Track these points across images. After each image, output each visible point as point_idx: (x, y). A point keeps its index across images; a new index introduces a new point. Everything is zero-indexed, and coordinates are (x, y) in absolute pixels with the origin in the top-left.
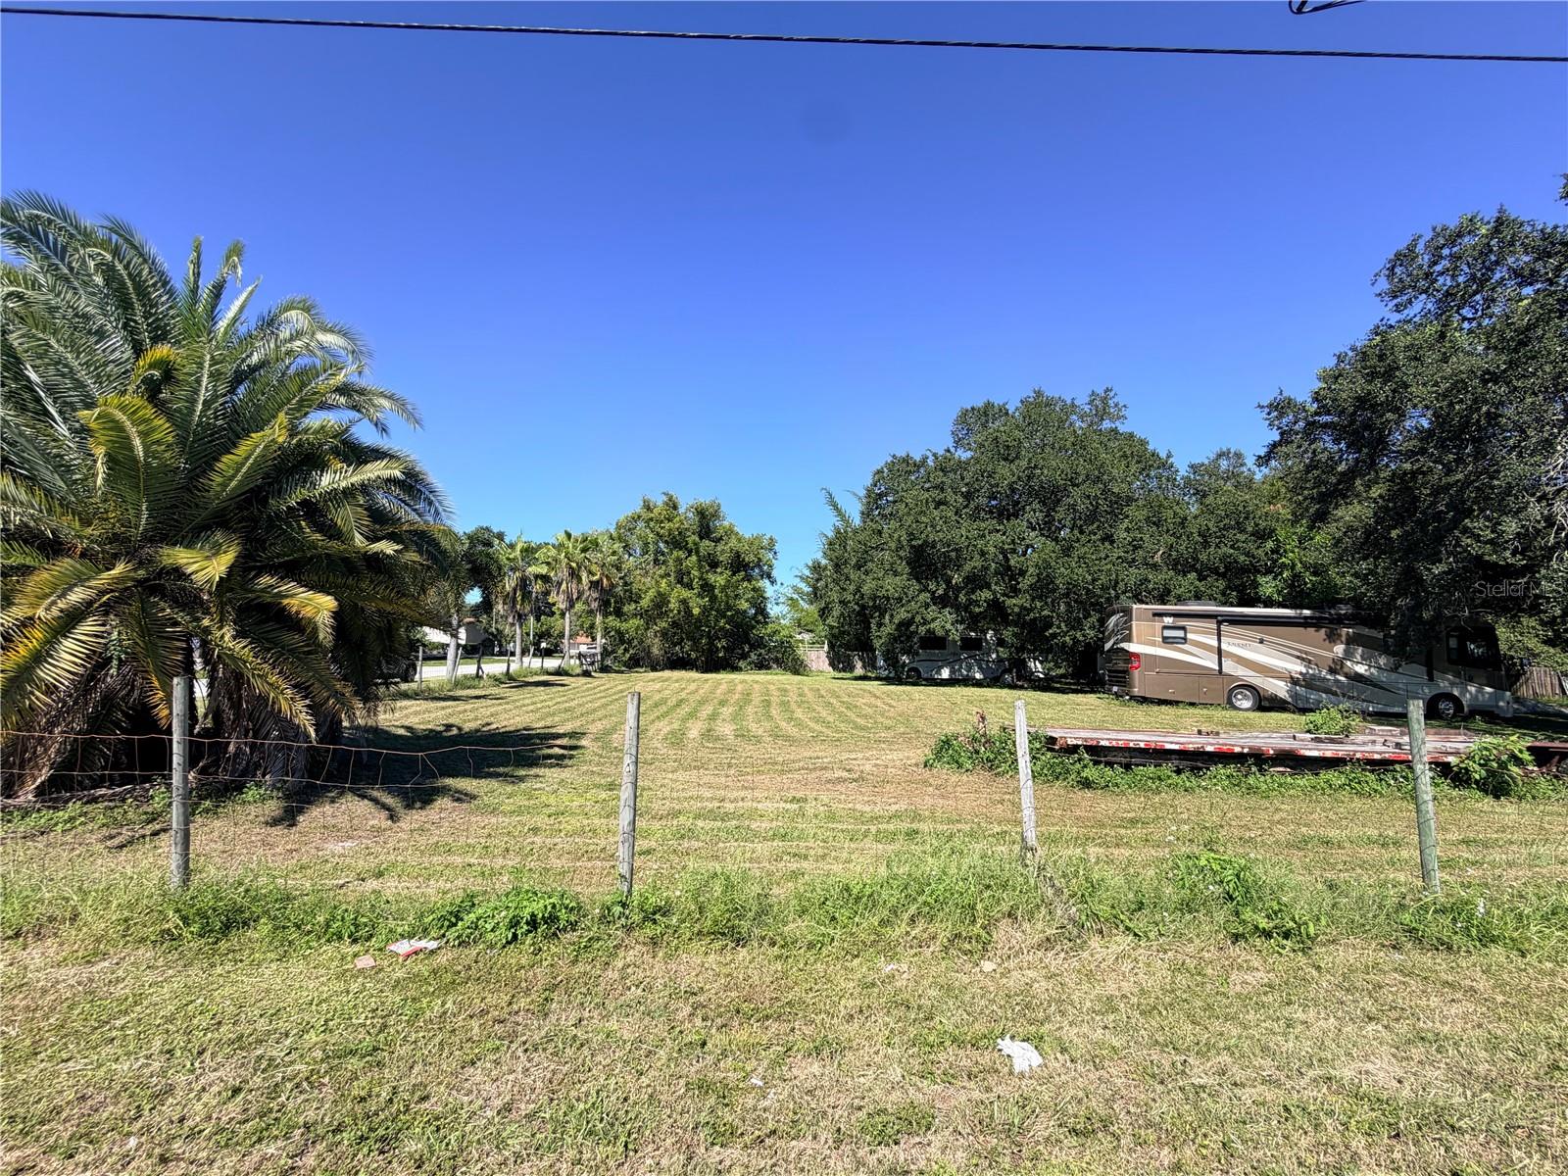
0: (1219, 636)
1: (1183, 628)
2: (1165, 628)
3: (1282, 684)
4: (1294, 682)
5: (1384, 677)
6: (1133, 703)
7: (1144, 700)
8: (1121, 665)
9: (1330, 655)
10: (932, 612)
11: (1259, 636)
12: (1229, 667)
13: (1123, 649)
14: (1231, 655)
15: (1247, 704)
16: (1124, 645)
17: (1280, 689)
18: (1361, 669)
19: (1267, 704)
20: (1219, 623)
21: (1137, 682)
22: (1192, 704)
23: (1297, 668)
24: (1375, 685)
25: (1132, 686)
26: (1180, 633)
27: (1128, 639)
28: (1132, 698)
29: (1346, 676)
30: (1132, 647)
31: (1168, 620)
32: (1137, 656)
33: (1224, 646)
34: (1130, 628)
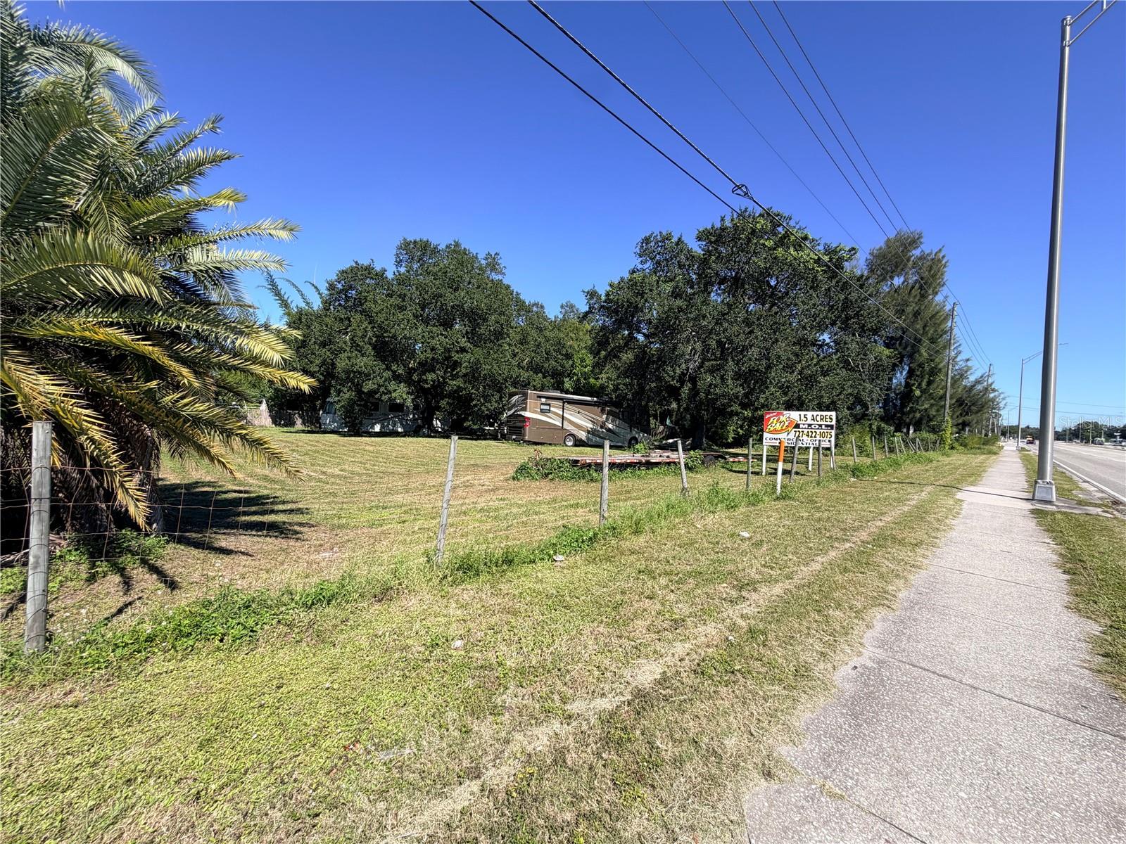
0: (563, 409)
1: (549, 405)
2: (542, 404)
3: (584, 433)
4: (588, 432)
5: (617, 430)
6: (525, 444)
7: (530, 443)
8: (518, 424)
9: (601, 420)
10: (392, 385)
11: (578, 410)
12: (567, 426)
13: (521, 415)
14: (567, 419)
15: (570, 443)
16: (522, 413)
17: (582, 435)
18: (610, 426)
19: (579, 443)
20: (564, 403)
21: (527, 433)
22: (550, 444)
23: (590, 426)
24: (614, 433)
25: (524, 435)
26: (547, 407)
27: (525, 409)
28: (524, 442)
29: (606, 429)
30: (527, 414)
31: (543, 400)
32: (529, 418)
33: (565, 415)
34: (526, 404)
